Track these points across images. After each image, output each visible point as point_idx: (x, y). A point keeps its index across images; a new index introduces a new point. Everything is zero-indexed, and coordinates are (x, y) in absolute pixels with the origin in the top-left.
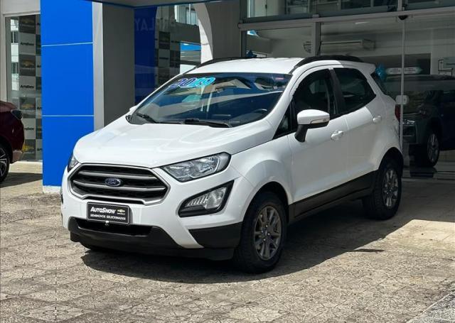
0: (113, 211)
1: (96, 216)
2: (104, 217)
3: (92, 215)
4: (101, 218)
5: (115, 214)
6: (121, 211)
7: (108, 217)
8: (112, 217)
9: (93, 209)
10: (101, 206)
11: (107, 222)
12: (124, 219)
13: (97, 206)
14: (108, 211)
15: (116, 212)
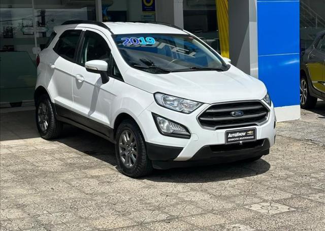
0: (244, 134)
1: (232, 140)
2: (238, 139)
3: (229, 140)
4: (236, 141)
5: (246, 136)
6: (250, 132)
7: (241, 139)
8: (243, 138)
9: (230, 136)
10: (235, 132)
11: (241, 142)
12: (253, 137)
13: (232, 132)
14: (240, 134)
15: (246, 134)
